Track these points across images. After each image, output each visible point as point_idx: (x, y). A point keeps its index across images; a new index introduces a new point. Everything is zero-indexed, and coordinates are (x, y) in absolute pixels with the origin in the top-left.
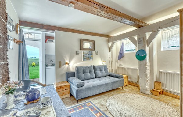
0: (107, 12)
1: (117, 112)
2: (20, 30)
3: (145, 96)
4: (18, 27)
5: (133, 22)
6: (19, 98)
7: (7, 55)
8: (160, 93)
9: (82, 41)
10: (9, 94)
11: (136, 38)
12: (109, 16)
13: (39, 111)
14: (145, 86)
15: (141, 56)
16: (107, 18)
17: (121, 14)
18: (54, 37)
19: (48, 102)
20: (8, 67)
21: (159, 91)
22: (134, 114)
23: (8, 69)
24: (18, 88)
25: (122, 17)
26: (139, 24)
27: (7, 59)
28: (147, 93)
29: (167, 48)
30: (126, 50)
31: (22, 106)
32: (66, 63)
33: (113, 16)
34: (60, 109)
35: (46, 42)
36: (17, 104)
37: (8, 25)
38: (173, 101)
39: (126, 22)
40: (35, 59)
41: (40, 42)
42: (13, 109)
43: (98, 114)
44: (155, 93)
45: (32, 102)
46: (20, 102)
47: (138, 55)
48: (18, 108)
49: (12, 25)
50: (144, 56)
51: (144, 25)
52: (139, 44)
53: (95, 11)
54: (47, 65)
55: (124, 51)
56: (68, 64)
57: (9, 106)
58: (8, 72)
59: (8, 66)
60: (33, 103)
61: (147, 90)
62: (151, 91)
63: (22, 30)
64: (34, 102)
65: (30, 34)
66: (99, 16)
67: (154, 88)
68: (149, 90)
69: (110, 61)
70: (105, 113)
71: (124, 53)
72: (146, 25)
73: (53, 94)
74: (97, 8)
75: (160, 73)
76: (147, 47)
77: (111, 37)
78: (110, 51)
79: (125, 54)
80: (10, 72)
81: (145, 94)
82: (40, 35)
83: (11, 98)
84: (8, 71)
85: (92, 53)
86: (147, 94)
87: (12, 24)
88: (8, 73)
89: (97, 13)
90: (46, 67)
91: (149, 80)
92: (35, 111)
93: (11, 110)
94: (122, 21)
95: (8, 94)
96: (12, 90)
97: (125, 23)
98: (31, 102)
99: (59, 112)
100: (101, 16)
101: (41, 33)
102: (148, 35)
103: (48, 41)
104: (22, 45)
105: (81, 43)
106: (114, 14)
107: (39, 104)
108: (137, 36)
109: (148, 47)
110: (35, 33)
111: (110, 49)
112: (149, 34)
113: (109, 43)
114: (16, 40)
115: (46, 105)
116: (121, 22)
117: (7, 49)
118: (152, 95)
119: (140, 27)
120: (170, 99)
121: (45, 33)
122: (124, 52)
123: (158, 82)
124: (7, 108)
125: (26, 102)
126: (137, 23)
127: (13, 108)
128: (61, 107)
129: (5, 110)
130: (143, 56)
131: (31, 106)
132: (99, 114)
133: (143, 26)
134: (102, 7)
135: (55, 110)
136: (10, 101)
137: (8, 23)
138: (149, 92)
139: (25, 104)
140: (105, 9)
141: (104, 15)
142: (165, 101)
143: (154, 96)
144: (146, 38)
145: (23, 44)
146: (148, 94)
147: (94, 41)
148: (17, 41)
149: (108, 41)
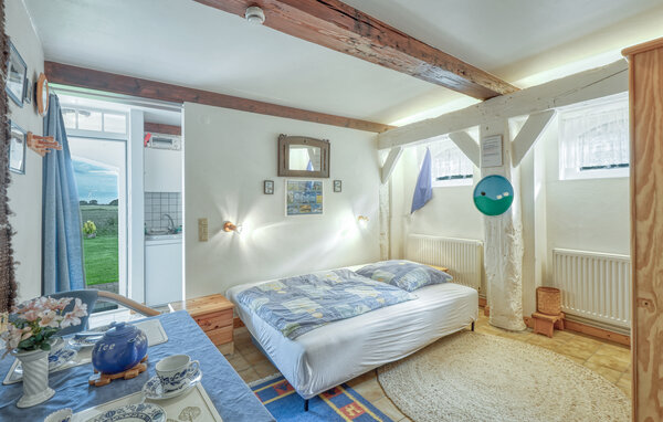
0: (380, 42)
1: (419, 398)
2: (50, 97)
3: (508, 337)
4: (44, 88)
5: (468, 81)
6: (62, 364)
7: (7, 199)
8: (556, 328)
9: (283, 144)
10: (30, 348)
11: (475, 133)
12: (387, 57)
13: (155, 407)
14: (508, 305)
15: (492, 199)
16: (380, 64)
17: (429, 52)
18: (179, 128)
19: (184, 373)
20: (10, 245)
21: (554, 319)
22: (476, 403)
23: (10, 252)
24: (65, 324)
25: (430, 62)
26: (487, 86)
27: (7, 212)
28: (513, 327)
29: (578, 170)
30: (440, 179)
31: (81, 391)
32: (226, 226)
33: (402, 57)
34: (229, 397)
35: (146, 146)
36: (58, 386)
37: (8, 82)
38: (600, 352)
39: (444, 81)
40: (93, 207)
41: (123, 144)
42: (50, 407)
43: (349, 410)
44: (541, 326)
45: (120, 375)
46: (69, 378)
47: (484, 194)
48: (70, 401)
49: (22, 81)
50: (504, 198)
51: (502, 91)
52: (486, 158)
53: (338, 39)
54: (148, 230)
55: (433, 180)
56: (232, 228)
57: (32, 397)
58: (9, 263)
59: (9, 240)
60: (123, 378)
61: (512, 317)
62: (526, 319)
63: (57, 99)
64: (128, 374)
65: (82, 113)
66: (352, 54)
67: (538, 311)
68: (521, 316)
69: (385, 216)
70: (375, 404)
71: (432, 186)
72: (511, 89)
73: (194, 344)
74: (347, 28)
75: (556, 255)
76: (514, 166)
77: (387, 128)
78: (382, 181)
79: (435, 192)
80: (18, 263)
81: (507, 330)
82: (124, 117)
83: (41, 363)
84: (10, 259)
85: (320, 188)
86: (512, 331)
87: (22, 76)
88: (11, 269)
89: (346, 44)
90: (146, 240)
91: (520, 283)
92: (138, 410)
93: (43, 409)
94: (430, 76)
95: (26, 349)
96: (43, 332)
97: (438, 83)
98: (115, 376)
99: (228, 407)
100: (359, 54)
101: (129, 110)
102: (515, 127)
103: (154, 140)
104: (55, 158)
105: (282, 151)
106: (404, 51)
107: (150, 384)
108: (478, 127)
109: (518, 167)
110: (104, 111)
111: (383, 172)
112: (519, 123)
113: (380, 151)
114: (35, 137)
115: (177, 386)
116: (425, 79)
117: (7, 174)
118: (531, 335)
119: (488, 96)
120: (591, 347)
121: (145, 113)
122: (435, 184)
123: (549, 290)
124: (24, 403)
125: (96, 377)
126: (481, 82)
127: (47, 403)
128: (232, 389)
129: (17, 412)
130: (500, 197)
131: (117, 390)
132: (353, 408)
133: (499, 94)
134: (363, 25)
135: (214, 402)
136: (36, 378)
137: (9, 72)
138: (519, 325)
139: (93, 385)
140: (376, 32)
141: (368, 51)
142: (574, 352)
143: (536, 337)
144: (508, 134)
145: (58, 152)
146: (517, 332)
147: (327, 143)
148: (40, 142)
149: (378, 145)
